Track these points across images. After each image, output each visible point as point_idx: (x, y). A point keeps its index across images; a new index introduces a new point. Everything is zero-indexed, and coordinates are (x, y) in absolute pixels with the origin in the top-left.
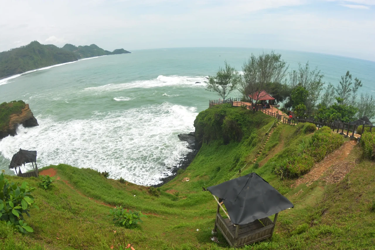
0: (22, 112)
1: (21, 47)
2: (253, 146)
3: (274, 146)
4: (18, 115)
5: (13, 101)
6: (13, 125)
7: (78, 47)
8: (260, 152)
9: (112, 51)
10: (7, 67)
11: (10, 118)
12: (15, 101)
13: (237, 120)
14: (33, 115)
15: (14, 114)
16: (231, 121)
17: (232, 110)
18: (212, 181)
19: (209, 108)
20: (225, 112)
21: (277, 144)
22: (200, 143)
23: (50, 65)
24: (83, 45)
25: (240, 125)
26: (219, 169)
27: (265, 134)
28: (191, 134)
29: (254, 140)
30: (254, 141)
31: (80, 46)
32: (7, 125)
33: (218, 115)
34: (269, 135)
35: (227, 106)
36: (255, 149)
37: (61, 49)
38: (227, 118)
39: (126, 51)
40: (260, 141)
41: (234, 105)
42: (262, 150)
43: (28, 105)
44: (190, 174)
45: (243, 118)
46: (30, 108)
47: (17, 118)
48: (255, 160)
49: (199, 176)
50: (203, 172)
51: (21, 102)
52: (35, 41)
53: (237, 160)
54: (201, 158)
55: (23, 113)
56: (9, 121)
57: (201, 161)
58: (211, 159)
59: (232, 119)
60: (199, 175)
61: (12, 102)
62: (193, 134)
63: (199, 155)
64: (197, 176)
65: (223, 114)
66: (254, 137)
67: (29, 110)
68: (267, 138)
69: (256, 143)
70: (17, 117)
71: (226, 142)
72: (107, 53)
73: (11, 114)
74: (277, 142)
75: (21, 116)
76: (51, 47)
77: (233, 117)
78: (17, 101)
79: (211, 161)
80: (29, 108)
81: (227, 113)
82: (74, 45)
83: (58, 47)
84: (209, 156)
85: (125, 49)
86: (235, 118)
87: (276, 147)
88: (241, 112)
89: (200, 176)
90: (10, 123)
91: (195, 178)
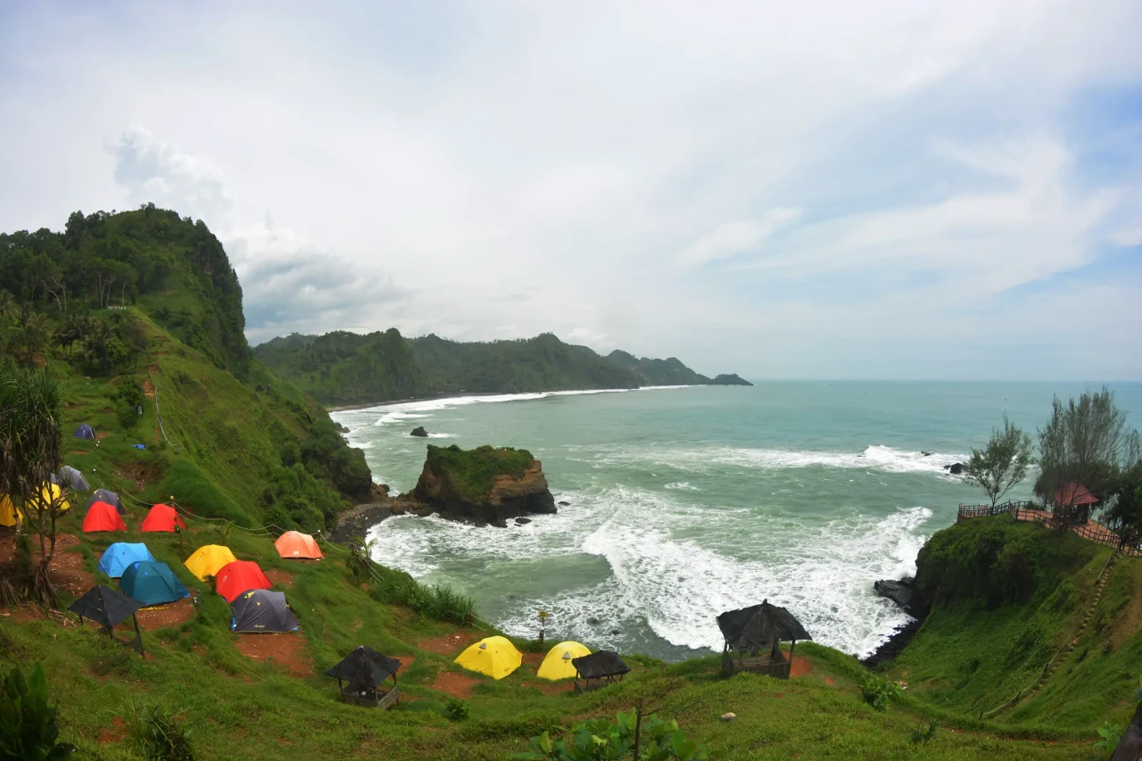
0: (524, 475)
1: (518, 340)
2: (1068, 610)
3: (1121, 607)
4: (515, 480)
5: (508, 449)
6: (499, 497)
7: (640, 359)
8: (1085, 625)
9: (712, 377)
10: (484, 374)
11: (496, 480)
12: (512, 449)
13: (1028, 553)
14: (547, 486)
15: (505, 476)
16: (1017, 554)
17: (1019, 530)
18: (959, 692)
19: (956, 525)
20: (1002, 534)
21: (1129, 600)
22: (926, 602)
23: (578, 389)
24: (652, 356)
25: (1032, 563)
26: (975, 665)
27: (1093, 581)
28: (905, 582)
29: (1070, 597)
30: (1069, 599)
31: (644, 359)
32: (485, 494)
33: (988, 541)
34: (1102, 585)
35: (1005, 521)
36: (1071, 618)
37: (604, 358)
38: (1007, 549)
39: (742, 380)
40: (1083, 600)
41: (1019, 518)
42: (1087, 619)
43: (539, 463)
44: (906, 673)
45: (1038, 548)
46: (543, 471)
47: (511, 485)
48: (1075, 642)
49: (930, 680)
50: (940, 671)
51: (526, 454)
52: (549, 334)
53: (1027, 645)
54: (932, 638)
55: (526, 477)
56: (491, 487)
57: (932, 646)
58: (956, 641)
59: (1019, 550)
60: (931, 677)
61: (504, 448)
62: (908, 582)
63: (923, 631)
64: (925, 679)
65: (998, 538)
66: (1069, 592)
67: (539, 474)
68: (1098, 592)
69: (1073, 604)
70: (512, 482)
71: (993, 604)
72: (703, 380)
73: (499, 474)
74: (1127, 598)
75: (522, 483)
76: (584, 354)
77: (1022, 546)
78: (517, 449)
79: (955, 647)
80: (540, 470)
81: (1007, 537)
82: (632, 354)
83: (597, 353)
84: (949, 635)
85: (740, 376)
86: (1024, 549)
87: (1128, 608)
88: (1033, 534)
89: (934, 678)
90: (494, 491)
91: (920, 683)
